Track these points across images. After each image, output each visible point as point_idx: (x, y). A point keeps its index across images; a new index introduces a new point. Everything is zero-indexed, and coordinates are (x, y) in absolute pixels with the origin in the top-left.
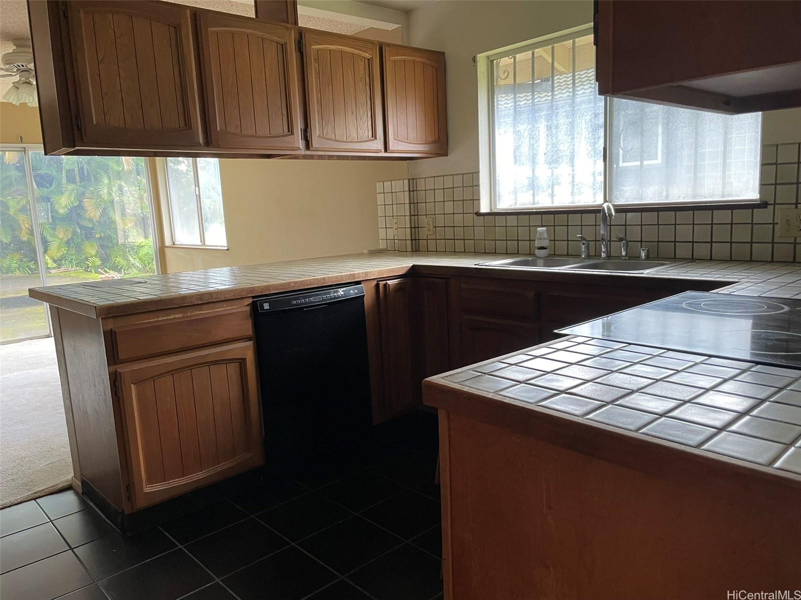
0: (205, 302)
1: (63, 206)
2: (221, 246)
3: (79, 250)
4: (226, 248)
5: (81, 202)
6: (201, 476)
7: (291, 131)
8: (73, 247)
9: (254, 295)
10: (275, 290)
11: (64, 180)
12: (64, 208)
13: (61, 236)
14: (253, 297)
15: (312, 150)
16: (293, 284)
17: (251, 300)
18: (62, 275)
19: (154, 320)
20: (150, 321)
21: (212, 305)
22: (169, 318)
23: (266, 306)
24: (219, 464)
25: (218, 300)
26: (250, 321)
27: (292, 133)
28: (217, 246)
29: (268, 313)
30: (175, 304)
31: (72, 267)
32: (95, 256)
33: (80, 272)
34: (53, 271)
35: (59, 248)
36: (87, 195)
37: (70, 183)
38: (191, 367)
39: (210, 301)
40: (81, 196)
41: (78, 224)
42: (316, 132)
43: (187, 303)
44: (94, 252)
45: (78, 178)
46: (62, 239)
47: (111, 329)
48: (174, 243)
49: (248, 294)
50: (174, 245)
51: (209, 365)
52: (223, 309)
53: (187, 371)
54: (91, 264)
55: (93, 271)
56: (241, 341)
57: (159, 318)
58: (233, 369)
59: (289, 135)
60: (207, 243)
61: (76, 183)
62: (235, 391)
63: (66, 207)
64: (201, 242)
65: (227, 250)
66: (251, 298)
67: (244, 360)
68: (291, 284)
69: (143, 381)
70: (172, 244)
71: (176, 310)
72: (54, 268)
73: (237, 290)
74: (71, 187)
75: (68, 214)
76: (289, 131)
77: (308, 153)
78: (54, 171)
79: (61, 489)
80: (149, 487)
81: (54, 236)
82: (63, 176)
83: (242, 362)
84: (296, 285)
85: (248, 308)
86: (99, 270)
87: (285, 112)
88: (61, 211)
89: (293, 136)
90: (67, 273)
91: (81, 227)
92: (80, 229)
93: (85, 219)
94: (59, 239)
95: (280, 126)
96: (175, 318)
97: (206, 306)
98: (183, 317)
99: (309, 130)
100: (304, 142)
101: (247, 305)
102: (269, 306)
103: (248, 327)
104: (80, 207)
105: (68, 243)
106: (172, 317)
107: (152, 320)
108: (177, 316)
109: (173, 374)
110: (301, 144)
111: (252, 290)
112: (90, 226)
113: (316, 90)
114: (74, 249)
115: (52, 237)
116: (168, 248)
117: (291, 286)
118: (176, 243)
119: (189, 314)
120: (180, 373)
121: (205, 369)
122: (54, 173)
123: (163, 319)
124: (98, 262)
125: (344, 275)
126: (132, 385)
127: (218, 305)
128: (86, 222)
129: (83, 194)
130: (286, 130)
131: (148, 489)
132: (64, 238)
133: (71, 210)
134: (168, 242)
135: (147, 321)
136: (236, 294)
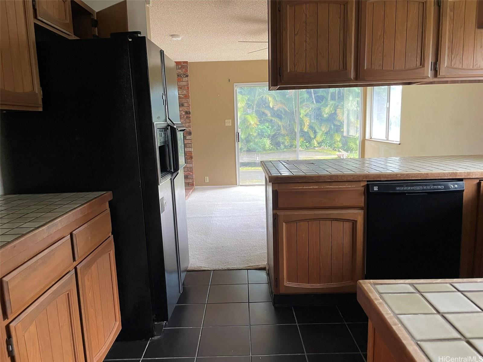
0: (333, 181)
1: (326, 113)
2: (396, 141)
3: (332, 137)
4: (399, 143)
5: (336, 111)
6: (318, 287)
7: (422, 64)
8: (329, 136)
9: (368, 180)
10: (385, 178)
11: (329, 99)
12: (326, 114)
13: (323, 129)
14: (368, 181)
15: (438, 78)
16: (400, 176)
17: (366, 183)
18: (320, 151)
19: (300, 187)
20: (298, 188)
21: (338, 183)
22: (310, 188)
23: (376, 189)
24: (332, 283)
25: (342, 180)
26: (363, 197)
27: (423, 66)
28: (394, 141)
29: (376, 193)
30: (313, 180)
31: (326, 147)
32: (340, 142)
33: (330, 150)
34: (316, 149)
35: (322, 136)
36: (339, 107)
37: (333, 100)
38: (319, 219)
39: (336, 180)
40: (336, 107)
41: (333, 123)
42: (445, 63)
43: (321, 180)
44: (339, 139)
45: (337, 97)
46: (323, 131)
47: (276, 190)
48: (371, 137)
49: (363, 179)
50: (371, 139)
51: (332, 221)
52: (345, 186)
53: (317, 221)
54: (336, 146)
55: (337, 150)
56: (356, 209)
57: (303, 187)
58: (348, 226)
59: (420, 68)
60: (389, 139)
61: (336, 100)
62: (347, 240)
63: (328, 113)
64: (386, 138)
65: (400, 144)
66: (366, 182)
67: (356, 221)
68: (398, 175)
69: (291, 222)
70: (370, 138)
71: (314, 183)
72: (317, 147)
73: (356, 175)
74: (332, 102)
75: (328, 118)
76: (421, 65)
77: (436, 80)
78: (325, 94)
79: (261, 268)
80: (287, 283)
81: (321, 130)
82: (329, 96)
83: (354, 223)
84: (402, 176)
85: (363, 189)
86: (340, 150)
87: (419, 52)
88: (325, 116)
89: (424, 68)
90: (323, 150)
91: (334, 125)
92: (334, 126)
93: (337, 120)
94: (322, 131)
95: (415, 61)
96: (313, 188)
97: (334, 183)
98: (319, 188)
99: (438, 63)
100: (433, 72)
101: (363, 186)
102: (378, 189)
103: (361, 201)
104: (335, 113)
105: (327, 133)
106: (312, 187)
107: (299, 188)
108: (315, 187)
109: (308, 221)
110: (430, 73)
111: (367, 176)
112: (339, 124)
113: (449, 32)
114: (329, 137)
115: (319, 130)
116: (367, 141)
117: (397, 177)
118: (372, 137)
119: (322, 187)
120: (312, 222)
121: (329, 223)
122: (325, 95)
123: (306, 188)
124: (340, 145)
125: (446, 173)
126: (284, 224)
127: (342, 183)
128: (337, 122)
129: (338, 106)
130: (418, 64)
131: (287, 284)
132: (324, 131)
133: (330, 115)
134: (367, 137)
135: (297, 188)
136: (355, 178)
